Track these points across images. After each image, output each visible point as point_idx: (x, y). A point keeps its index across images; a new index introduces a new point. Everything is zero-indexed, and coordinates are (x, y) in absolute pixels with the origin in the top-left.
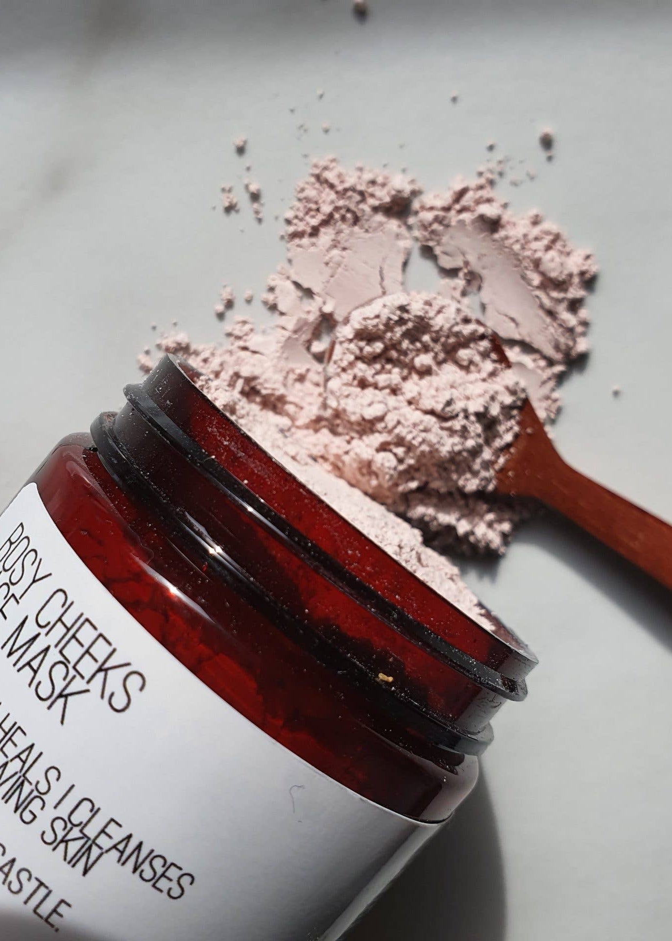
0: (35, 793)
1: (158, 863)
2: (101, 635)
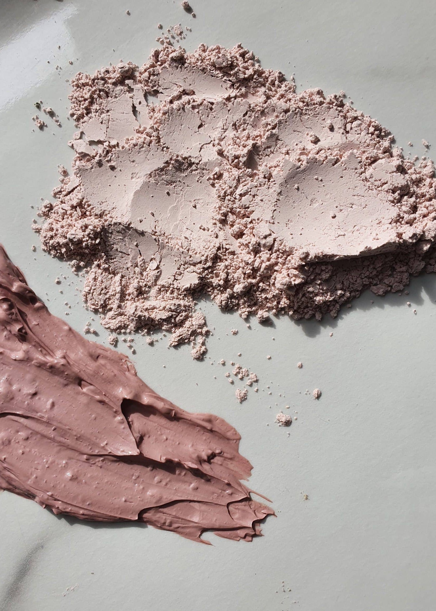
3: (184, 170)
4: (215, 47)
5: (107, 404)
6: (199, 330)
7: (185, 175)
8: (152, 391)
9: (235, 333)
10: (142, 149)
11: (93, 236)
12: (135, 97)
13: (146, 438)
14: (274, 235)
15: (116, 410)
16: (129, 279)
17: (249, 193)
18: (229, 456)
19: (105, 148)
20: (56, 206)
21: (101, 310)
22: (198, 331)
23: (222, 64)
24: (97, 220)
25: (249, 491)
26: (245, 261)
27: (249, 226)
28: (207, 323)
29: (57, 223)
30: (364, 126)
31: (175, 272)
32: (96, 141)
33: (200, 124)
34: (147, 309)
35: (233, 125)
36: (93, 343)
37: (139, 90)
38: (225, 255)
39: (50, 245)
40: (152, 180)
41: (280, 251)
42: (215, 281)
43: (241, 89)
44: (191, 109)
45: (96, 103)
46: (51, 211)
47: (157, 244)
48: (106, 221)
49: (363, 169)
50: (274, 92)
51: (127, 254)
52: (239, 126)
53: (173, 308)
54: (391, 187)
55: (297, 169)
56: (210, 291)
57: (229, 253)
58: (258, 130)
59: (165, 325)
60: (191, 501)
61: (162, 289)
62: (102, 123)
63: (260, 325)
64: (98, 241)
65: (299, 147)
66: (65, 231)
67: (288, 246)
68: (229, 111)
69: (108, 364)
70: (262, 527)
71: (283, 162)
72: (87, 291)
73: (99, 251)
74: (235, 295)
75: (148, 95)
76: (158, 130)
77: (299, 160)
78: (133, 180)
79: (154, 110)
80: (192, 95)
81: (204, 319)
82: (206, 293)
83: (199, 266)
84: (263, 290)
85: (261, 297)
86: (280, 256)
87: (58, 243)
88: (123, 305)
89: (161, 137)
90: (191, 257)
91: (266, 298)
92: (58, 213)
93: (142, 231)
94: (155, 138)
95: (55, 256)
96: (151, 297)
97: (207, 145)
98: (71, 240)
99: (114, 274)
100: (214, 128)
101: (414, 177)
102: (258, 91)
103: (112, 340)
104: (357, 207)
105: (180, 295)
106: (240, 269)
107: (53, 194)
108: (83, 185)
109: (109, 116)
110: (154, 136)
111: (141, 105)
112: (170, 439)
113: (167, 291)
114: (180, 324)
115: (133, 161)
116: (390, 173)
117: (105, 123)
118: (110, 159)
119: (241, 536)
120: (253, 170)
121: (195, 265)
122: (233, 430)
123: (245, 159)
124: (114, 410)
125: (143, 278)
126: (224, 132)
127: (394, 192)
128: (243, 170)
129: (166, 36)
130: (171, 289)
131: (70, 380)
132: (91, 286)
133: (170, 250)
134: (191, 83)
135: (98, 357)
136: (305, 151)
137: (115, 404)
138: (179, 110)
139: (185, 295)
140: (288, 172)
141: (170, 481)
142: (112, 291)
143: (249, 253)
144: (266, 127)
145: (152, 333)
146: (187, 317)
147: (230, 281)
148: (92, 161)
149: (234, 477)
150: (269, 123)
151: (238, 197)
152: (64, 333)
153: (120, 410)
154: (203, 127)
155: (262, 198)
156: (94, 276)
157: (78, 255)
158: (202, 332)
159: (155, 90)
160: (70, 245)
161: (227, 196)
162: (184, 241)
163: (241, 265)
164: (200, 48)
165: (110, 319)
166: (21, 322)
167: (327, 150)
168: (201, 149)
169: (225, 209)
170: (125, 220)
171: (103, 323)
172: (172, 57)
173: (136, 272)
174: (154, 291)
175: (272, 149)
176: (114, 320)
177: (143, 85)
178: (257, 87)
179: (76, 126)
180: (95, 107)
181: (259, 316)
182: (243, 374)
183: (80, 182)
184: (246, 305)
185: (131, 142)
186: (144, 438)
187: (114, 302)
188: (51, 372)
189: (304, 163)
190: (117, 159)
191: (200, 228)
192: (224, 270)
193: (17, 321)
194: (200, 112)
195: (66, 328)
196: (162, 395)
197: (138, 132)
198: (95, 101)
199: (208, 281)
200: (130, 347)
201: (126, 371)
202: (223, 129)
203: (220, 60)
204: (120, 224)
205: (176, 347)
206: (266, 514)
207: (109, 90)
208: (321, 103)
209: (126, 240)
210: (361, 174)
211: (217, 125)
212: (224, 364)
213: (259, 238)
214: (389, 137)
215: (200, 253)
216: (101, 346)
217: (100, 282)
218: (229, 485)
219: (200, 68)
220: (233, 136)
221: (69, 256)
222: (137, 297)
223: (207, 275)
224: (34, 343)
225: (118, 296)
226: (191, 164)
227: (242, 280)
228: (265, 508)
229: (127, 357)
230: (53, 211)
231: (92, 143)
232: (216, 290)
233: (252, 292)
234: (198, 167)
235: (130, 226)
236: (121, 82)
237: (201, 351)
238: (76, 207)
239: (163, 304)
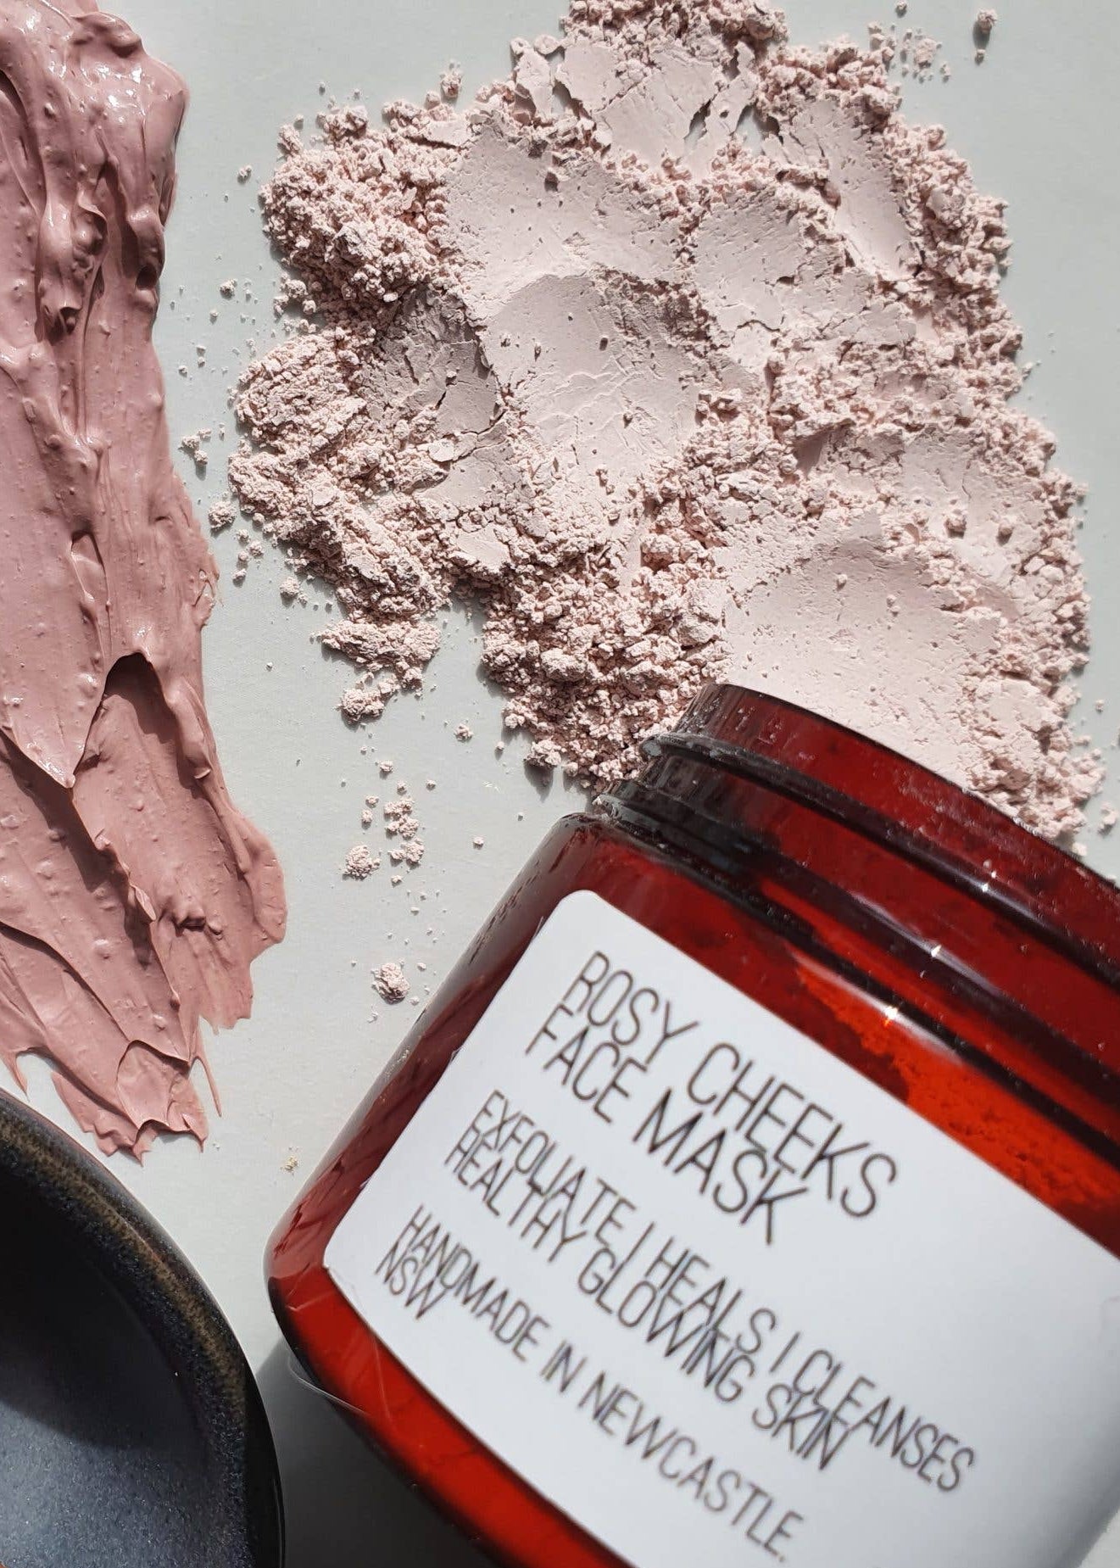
0: (736, 1354)
1: (927, 1438)
2: (812, 1107)
3: (678, 332)
4: (959, 161)
5: (95, 628)
6: (403, 664)
7: (669, 342)
8: (200, 690)
9: (463, 737)
10: (642, 208)
11: (392, 279)
12: (725, 92)
13: (102, 768)
14: (722, 629)
15: (101, 658)
16: (370, 429)
17: (751, 503)
18: (226, 953)
19: (576, 130)
20: (371, 138)
21: (257, 433)
22: (400, 664)
23: (943, 211)
24: (428, 256)
25: (199, 1054)
26: (620, 622)
27: (691, 564)
28: (430, 664)
29: (341, 174)
30: (1061, 592)
31: (469, 507)
32: (573, 95)
33: (790, 275)
34: (347, 523)
35: (845, 343)
36: (179, 480)
37: (747, 87)
38: (594, 573)
39: (289, 204)
40: (602, 287)
41: (704, 670)
42: (528, 603)
43: (924, 292)
44: (802, 230)
45: (645, 23)
46: (351, 138)
47: (492, 418)
48: (442, 273)
49: (985, 670)
50: (974, 362)
51: (412, 376)
52: (852, 356)
53: (401, 572)
54: (999, 751)
55: (877, 548)
56: (496, 610)
57: (606, 575)
58: (880, 401)
59: (352, 589)
60: (70, 970)
61: (413, 514)
62: (619, 74)
63: (522, 765)
64: (390, 297)
65: (916, 511)
66: (348, 213)
67: (726, 677)
68: (865, 308)
69: (167, 553)
70: (155, 1146)
71: (867, 509)
72: (269, 368)
73: (369, 316)
74: (537, 665)
75: (752, 113)
76: (709, 206)
77: (896, 537)
78: (566, 247)
79: (734, 156)
80: (829, 203)
81: (433, 651)
82: (484, 606)
83: (529, 543)
84: (595, 709)
85: (579, 718)
86: (692, 678)
87: (308, 218)
88: (309, 468)
89: (701, 225)
90: (531, 509)
91: (585, 729)
92: (363, 157)
93: (490, 363)
94: (689, 216)
95: (271, 234)
96: (374, 506)
97: (763, 330)
98: (343, 242)
99: (351, 388)
100: (806, 310)
101: (1051, 772)
102: (949, 329)
103: (220, 513)
104: (906, 726)
105: (435, 560)
106: (596, 626)
107: (389, 108)
108: (466, 157)
109: (645, 75)
110: (689, 210)
111: (723, 120)
112: (145, 816)
113: (418, 526)
114: (381, 617)
115: (602, 213)
116: (1022, 725)
117: (623, 82)
118: (564, 161)
119: (98, 1125)
120: (798, 466)
121: (522, 531)
122: (281, 912)
123: (809, 432)
124: (98, 655)
125: (399, 455)
126: (818, 338)
127: (995, 765)
128: (783, 447)
129: (894, 39)
130: (430, 531)
131: (66, 510)
132: (285, 366)
133: (505, 455)
134: (850, 179)
135: (160, 518)
136: (920, 529)
137: (110, 645)
138: (781, 208)
139: (443, 570)
140: (856, 536)
141: (67, 894)
142: (318, 420)
143: (643, 615)
144: (901, 411)
145: (310, 577)
146: (405, 616)
147: (554, 630)
148: (529, 128)
149: (198, 1001)
150: (912, 409)
151: (725, 489)
152: (139, 404)
153: (108, 667)
154: (790, 287)
155: (764, 536)
156: (311, 354)
157: (318, 279)
158: (404, 672)
159: (775, 121)
160: (329, 248)
161: (709, 466)
162: (547, 465)
163: (605, 621)
164: (932, 131)
165: (257, 467)
166: (83, 296)
167: (957, 568)
168: (747, 324)
169: (679, 486)
170: (479, 311)
171: (234, 462)
172: (869, 97)
173: (397, 430)
174: (392, 501)
175: (869, 463)
176: (263, 480)
177: (762, 84)
178: (956, 318)
179: (562, 26)
180: (636, 27)
181: (539, 747)
182: (402, 829)
183: (468, 144)
184: (536, 705)
185: (637, 172)
186: (100, 765)
187: (299, 443)
188: (43, 456)
189: (900, 551)
190: (579, 176)
191: (599, 473)
192: (567, 599)
193: (78, 285)
194: (812, 253)
195: (156, 398)
196: (211, 716)
197: (668, 167)
198: (648, 17)
199: (517, 589)
200: (242, 563)
201: (187, 600)
202: (821, 330)
203: (947, 200)
204: (464, 307)
205: (328, 650)
206: (186, 1124)
207: (695, 26)
208: (1033, 472)
209: (442, 349)
210: (974, 675)
211: (818, 310)
212: (384, 774)
213: (691, 606)
214: (1081, 655)
215: (555, 521)
216: (188, 502)
217: (312, 378)
218: (175, 1006)
219: (895, 172)
220: (826, 365)
221: (304, 265)
222: (352, 479)
223: (526, 575)
224: (64, 364)
225: (320, 441)
226: (701, 335)
227: (580, 651)
228: (198, 1114)
229: (217, 576)
230: (356, 143)
231: (560, 90)
232: (511, 619)
233: (572, 691)
234: (709, 354)
235: (477, 333)
236: (731, 34)
237: (369, 708)
238: (411, 185)
239: (388, 546)
